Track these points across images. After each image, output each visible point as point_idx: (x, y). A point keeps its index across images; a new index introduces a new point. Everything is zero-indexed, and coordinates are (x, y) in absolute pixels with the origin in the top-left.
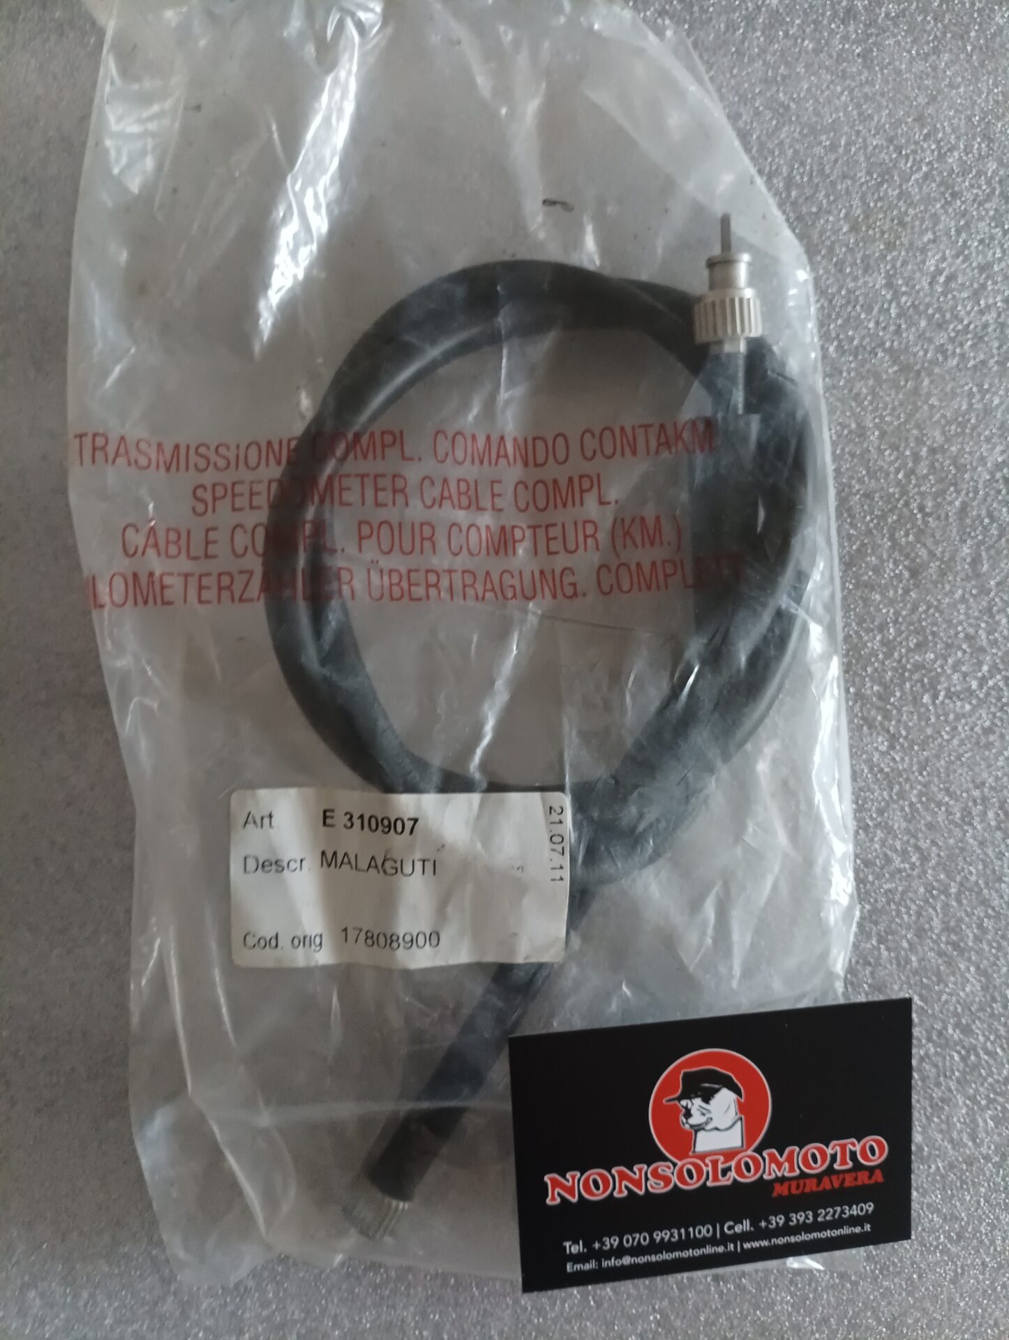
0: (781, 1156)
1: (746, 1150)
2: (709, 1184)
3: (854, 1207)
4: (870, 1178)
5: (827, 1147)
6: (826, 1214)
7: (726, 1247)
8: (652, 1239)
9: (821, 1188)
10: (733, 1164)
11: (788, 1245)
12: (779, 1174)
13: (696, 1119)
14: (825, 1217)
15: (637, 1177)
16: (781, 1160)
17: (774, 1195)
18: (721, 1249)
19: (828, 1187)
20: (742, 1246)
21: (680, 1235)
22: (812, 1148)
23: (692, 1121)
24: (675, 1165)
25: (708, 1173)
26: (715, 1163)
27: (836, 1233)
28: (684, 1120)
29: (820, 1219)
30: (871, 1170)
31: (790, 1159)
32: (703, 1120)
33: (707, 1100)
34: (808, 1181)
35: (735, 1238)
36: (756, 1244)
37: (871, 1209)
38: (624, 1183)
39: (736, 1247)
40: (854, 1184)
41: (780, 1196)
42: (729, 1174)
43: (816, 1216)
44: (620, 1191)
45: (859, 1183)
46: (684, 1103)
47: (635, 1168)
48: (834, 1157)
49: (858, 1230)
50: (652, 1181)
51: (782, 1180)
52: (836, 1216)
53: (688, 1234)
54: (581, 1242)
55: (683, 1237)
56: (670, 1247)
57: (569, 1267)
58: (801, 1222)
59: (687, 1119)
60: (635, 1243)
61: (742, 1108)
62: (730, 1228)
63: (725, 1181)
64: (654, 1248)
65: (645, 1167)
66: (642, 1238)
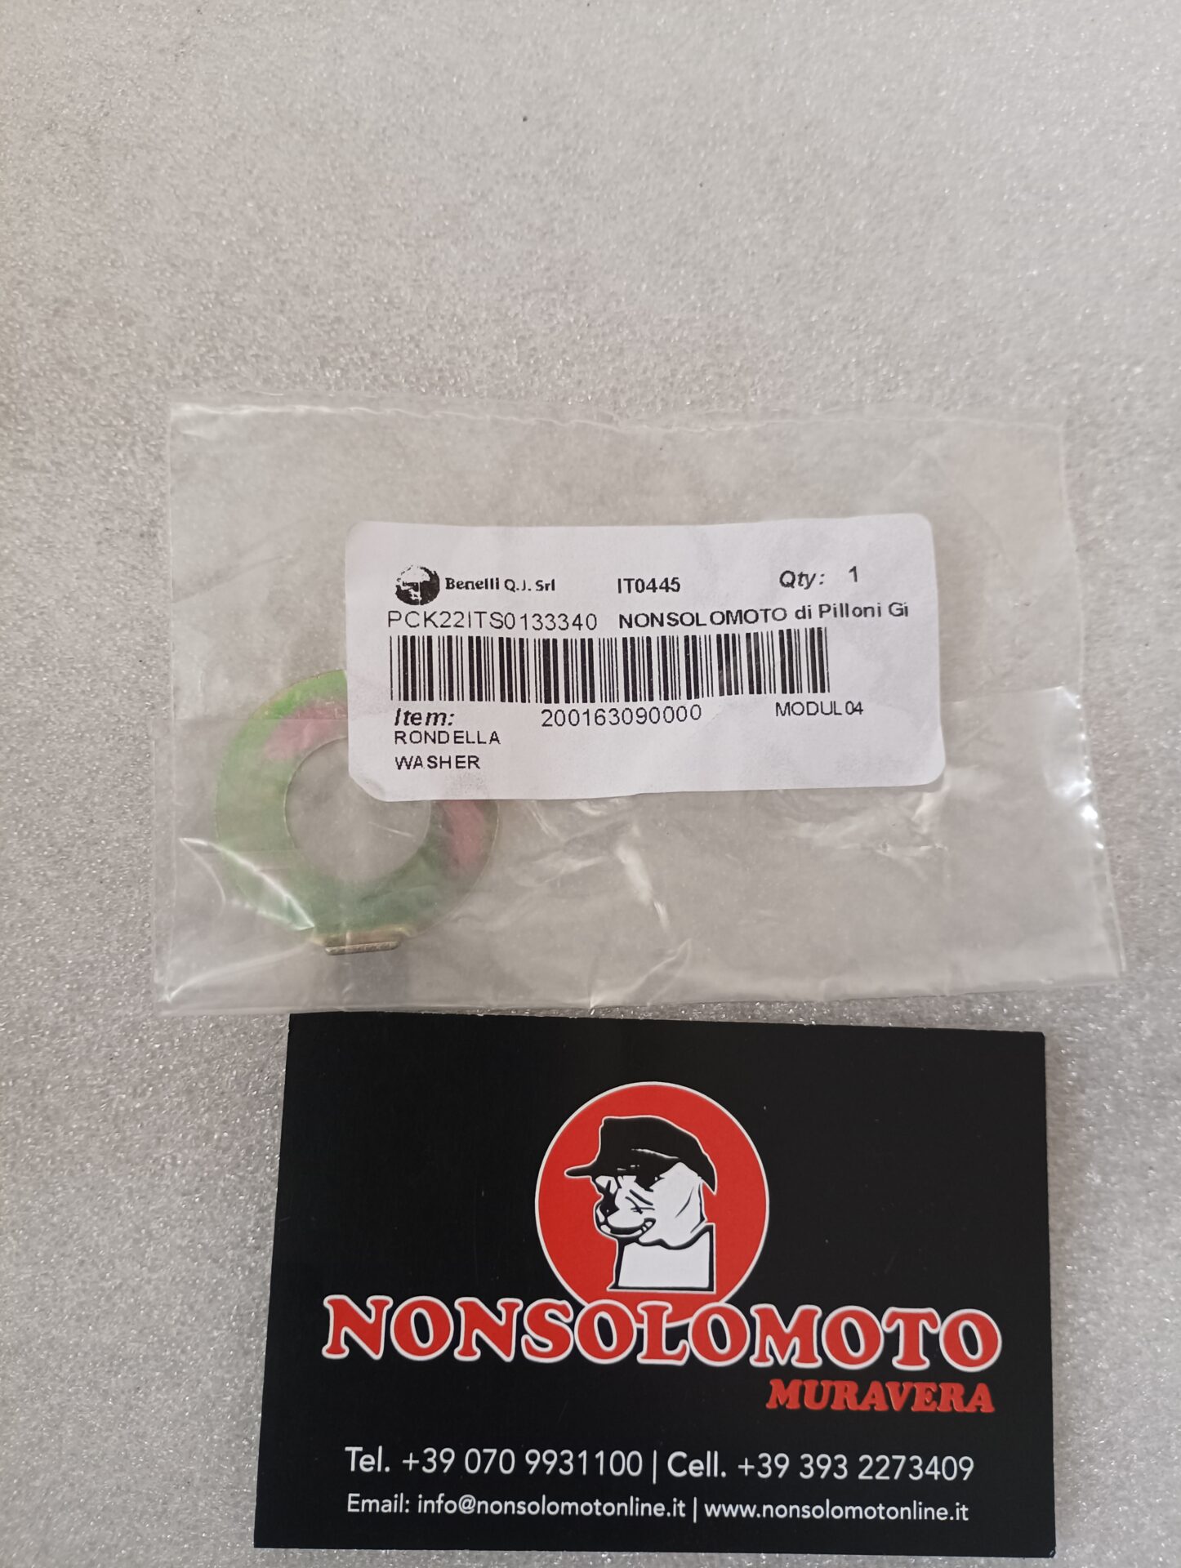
0: (787, 1326)
1: (717, 1298)
2: (641, 1359)
3: (935, 1459)
4: (967, 1399)
5: (880, 1321)
6: (876, 1467)
7: (669, 1508)
8: (522, 1466)
9: (865, 1407)
10: (691, 1321)
11: (794, 1522)
12: (782, 1362)
13: (623, 1218)
14: (872, 1472)
15: (502, 1323)
16: (788, 1330)
17: (771, 1405)
18: (658, 1510)
19: (881, 1407)
20: (701, 1511)
21: (577, 1462)
22: (849, 1314)
23: (615, 1220)
24: (578, 1308)
25: (640, 1332)
26: (655, 1314)
27: (898, 1513)
28: (602, 1219)
29: (861, 1476)
30: (970, 1381)
31: (803, 1330)
32: (636, 1220)
33: (646, 1182)
34: (839, 1385)
35: (689, 1489)
36: (730, 1511)
37: (969, 1470)
38: (477, 1331)
39: (688, 1510)
40: (931, 1409)
41: (781, 1408)
42: (682, 1342)
43: (855, 1467)
44: (467, 1351)
45: (944, 1408)
46: (603, 1181)
47: (499, 1307)
48: (892, 1339)
49: (941, 1514)
50: (531, 1335)
51: (787, 1373)
52: (896, 1477)
53: (593, 1463)
54: (380, 1448)
55: (584, 1472)
56: (556, 1487)
57: (352, 1502)
58: (823, 1476)
59: (606, 1216)
60: (486, 1471)
61: (711, 1207)
62: (680, 1464)
63: (673, 1359)
64: (526, 1485)
65: (520, 1302)
66: (500, 1459)
